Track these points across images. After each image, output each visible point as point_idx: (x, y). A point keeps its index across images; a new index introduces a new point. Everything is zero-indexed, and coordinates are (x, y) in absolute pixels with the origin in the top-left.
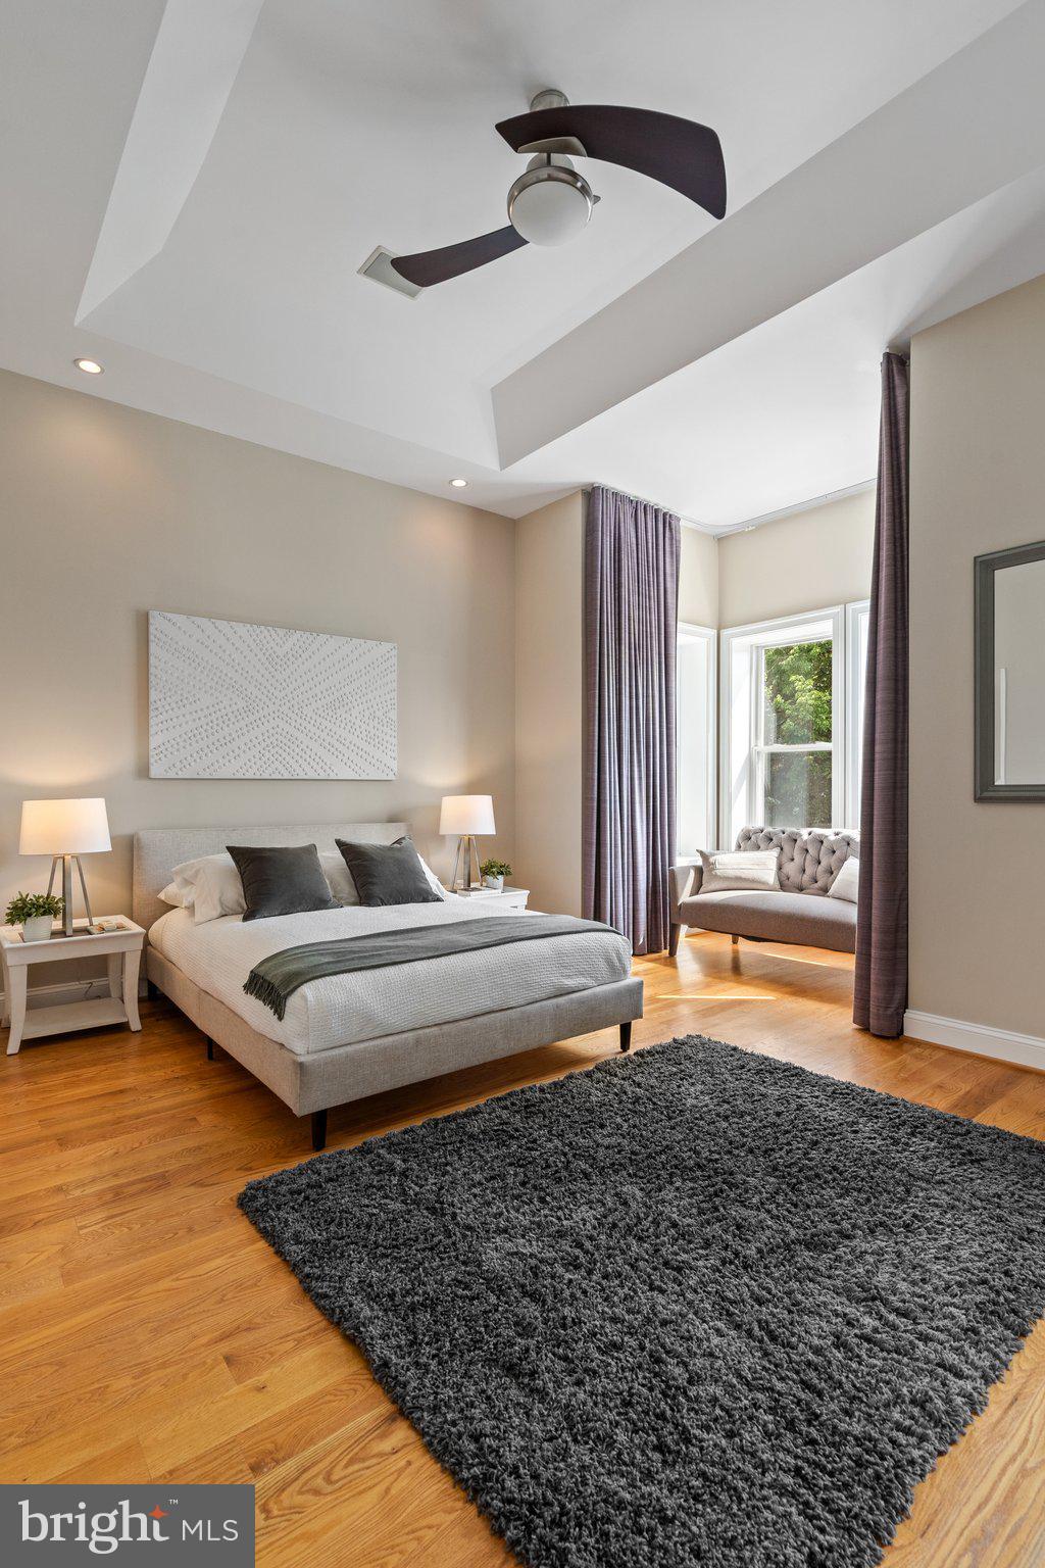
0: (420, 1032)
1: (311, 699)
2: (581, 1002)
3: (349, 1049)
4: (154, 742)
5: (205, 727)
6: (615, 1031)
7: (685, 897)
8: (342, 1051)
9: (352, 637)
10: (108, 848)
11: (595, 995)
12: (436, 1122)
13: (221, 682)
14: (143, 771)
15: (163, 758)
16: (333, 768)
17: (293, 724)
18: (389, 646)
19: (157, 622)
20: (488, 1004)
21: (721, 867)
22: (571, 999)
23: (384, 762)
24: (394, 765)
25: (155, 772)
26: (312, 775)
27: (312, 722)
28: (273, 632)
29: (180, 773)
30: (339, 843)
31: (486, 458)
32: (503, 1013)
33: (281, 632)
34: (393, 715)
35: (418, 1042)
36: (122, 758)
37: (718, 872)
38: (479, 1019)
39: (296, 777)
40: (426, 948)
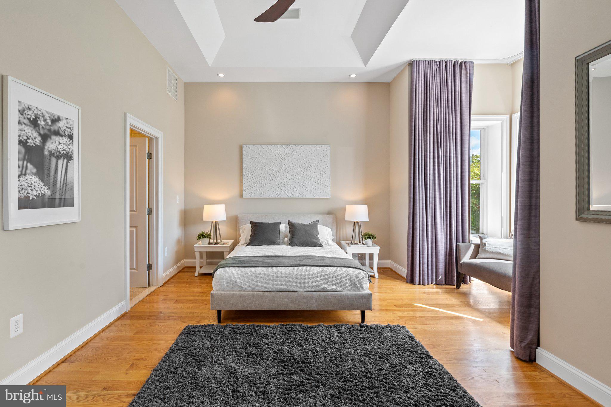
0: (255, 292)
1: (295, 169)
2: (333, 296)
3: (228, 292)
4: (244, 186)
5: (259, 181)
6: (359, 312)
7: (466, 259)
8: (225, 292)
9: (311, 144)
10: (225, 219)
11: (341, 295)
12: (254, 325)
13: (264, 165)
14: (241, 196)
15: (246, 192)
16: (304, 193)
17: (289, 178)
18: (328, 146)
19: (245, 148)
20: (285, 288)
21: (489, 246)
22: (328, 294)
23: (326, 191)
24: (329, 192)
25: (244, 196)
26: (296, 196)
27: (296, 177)
28: (281, 146)
29: (251, 196)
30: (289, 222)
31: (359, 64)
32: (292, 293)
33: (284, 146)
34: (329, 173)
35: (253, 296)
36: (235, 192)
37: (487, 249)
38: (280, 293)
39: (290, 197)
40: (268, 263)
